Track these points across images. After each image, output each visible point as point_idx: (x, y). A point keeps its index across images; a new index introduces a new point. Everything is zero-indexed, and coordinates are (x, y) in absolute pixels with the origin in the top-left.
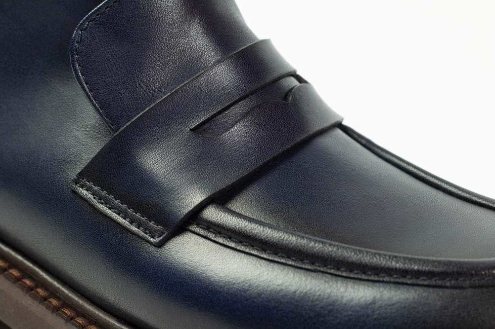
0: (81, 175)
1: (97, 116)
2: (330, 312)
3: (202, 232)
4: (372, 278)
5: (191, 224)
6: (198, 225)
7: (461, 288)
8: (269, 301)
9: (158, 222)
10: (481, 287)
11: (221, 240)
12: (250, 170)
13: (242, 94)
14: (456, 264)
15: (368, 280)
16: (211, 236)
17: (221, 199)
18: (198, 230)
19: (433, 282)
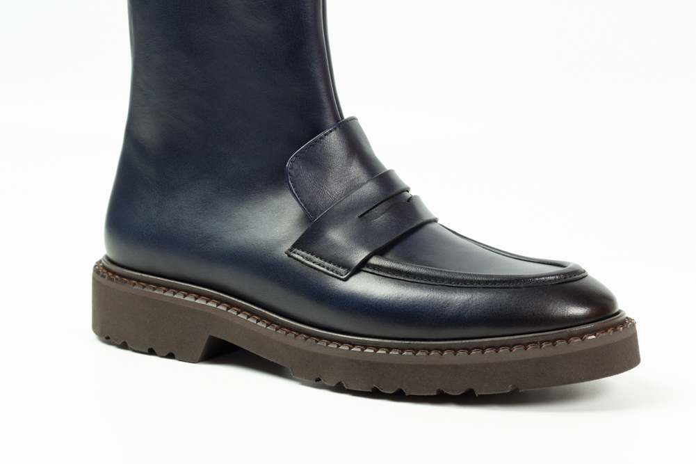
0: (294, 246)
1: (300, 208)
2: (448, 304)
3: (370, 270)
4: (470, 286)
5: (363, 267)
6: (368, 267)
7: (519, 288)
8: (414, 302)
9: (344, 268)
10: (529, 287)
11: (382, 274)
12: (394, 237)
13: (385, 197)
14: (509, 276)
15: (468, 287)
16: (376, 272)
17: (380, 252)
18: (368, 270)
19: (503, 286)
